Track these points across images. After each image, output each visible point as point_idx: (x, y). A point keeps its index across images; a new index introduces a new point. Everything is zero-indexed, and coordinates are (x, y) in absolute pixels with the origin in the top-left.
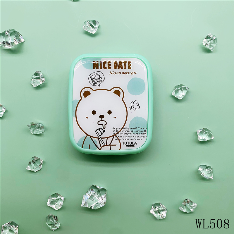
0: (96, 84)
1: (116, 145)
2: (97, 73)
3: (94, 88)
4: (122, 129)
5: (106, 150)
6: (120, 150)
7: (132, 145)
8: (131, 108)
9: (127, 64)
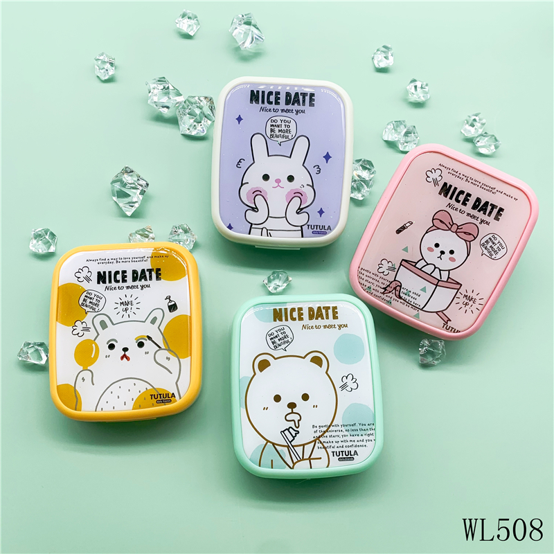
0: (280, 347)
1: (320, 458)
2: (280, 328)
3: (277, 354)
4: (330, 426)
5: (302, 469)
6: (327, 467)
7: (348, 457)
8: (344, 387)
9: (330, 311)
